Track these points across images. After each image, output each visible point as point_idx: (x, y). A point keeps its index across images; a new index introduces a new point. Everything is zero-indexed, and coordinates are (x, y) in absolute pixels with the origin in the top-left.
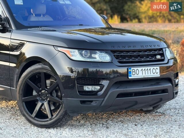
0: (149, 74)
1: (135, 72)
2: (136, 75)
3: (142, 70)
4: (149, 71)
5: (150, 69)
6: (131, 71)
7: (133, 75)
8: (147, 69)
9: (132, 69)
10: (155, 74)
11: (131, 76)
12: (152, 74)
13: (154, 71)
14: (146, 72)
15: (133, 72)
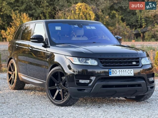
0: (125, 73)
1: (114, 72)
2: (115, 74)
3: (119, 71)
4: (125, 72)
5: (126, 71)
6: (111, 72)
7: (112, 74)
8: (124, 71)
9: (112, 70)
10: (130, 74)
11: (111, 75)
12: (127, 73)
13: (129, 72)
14: (123, 72)
15: (112, 72)
